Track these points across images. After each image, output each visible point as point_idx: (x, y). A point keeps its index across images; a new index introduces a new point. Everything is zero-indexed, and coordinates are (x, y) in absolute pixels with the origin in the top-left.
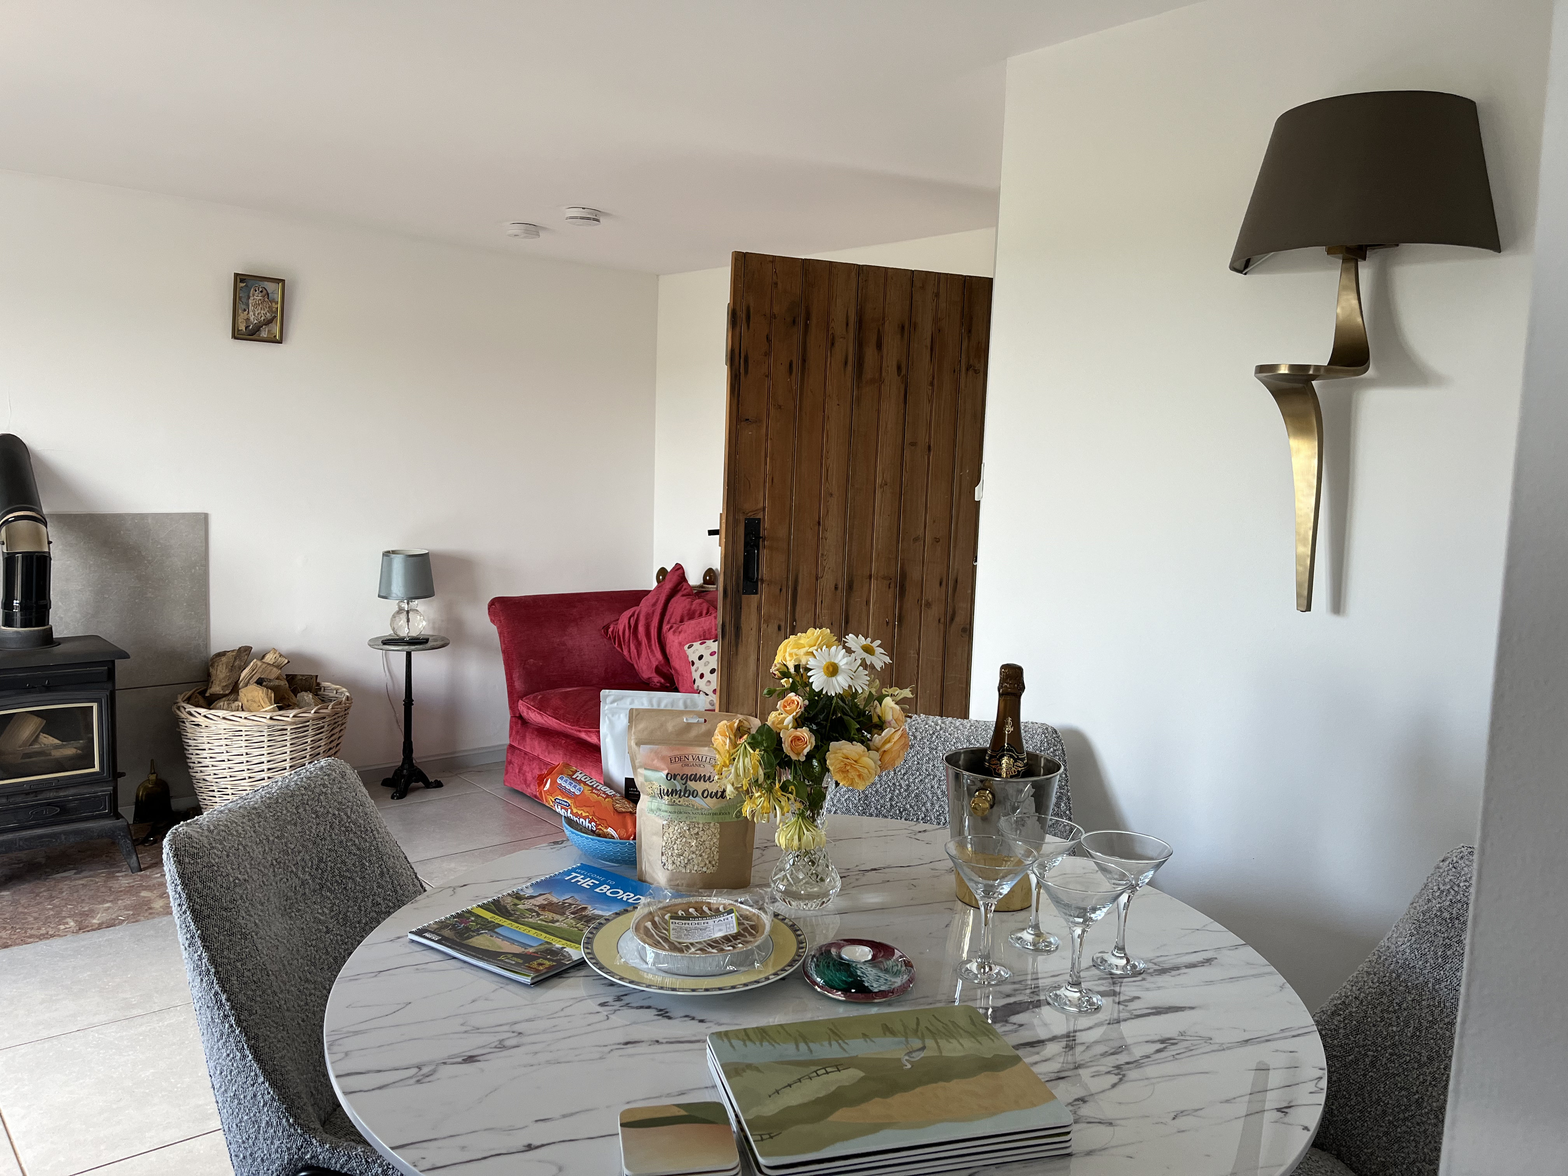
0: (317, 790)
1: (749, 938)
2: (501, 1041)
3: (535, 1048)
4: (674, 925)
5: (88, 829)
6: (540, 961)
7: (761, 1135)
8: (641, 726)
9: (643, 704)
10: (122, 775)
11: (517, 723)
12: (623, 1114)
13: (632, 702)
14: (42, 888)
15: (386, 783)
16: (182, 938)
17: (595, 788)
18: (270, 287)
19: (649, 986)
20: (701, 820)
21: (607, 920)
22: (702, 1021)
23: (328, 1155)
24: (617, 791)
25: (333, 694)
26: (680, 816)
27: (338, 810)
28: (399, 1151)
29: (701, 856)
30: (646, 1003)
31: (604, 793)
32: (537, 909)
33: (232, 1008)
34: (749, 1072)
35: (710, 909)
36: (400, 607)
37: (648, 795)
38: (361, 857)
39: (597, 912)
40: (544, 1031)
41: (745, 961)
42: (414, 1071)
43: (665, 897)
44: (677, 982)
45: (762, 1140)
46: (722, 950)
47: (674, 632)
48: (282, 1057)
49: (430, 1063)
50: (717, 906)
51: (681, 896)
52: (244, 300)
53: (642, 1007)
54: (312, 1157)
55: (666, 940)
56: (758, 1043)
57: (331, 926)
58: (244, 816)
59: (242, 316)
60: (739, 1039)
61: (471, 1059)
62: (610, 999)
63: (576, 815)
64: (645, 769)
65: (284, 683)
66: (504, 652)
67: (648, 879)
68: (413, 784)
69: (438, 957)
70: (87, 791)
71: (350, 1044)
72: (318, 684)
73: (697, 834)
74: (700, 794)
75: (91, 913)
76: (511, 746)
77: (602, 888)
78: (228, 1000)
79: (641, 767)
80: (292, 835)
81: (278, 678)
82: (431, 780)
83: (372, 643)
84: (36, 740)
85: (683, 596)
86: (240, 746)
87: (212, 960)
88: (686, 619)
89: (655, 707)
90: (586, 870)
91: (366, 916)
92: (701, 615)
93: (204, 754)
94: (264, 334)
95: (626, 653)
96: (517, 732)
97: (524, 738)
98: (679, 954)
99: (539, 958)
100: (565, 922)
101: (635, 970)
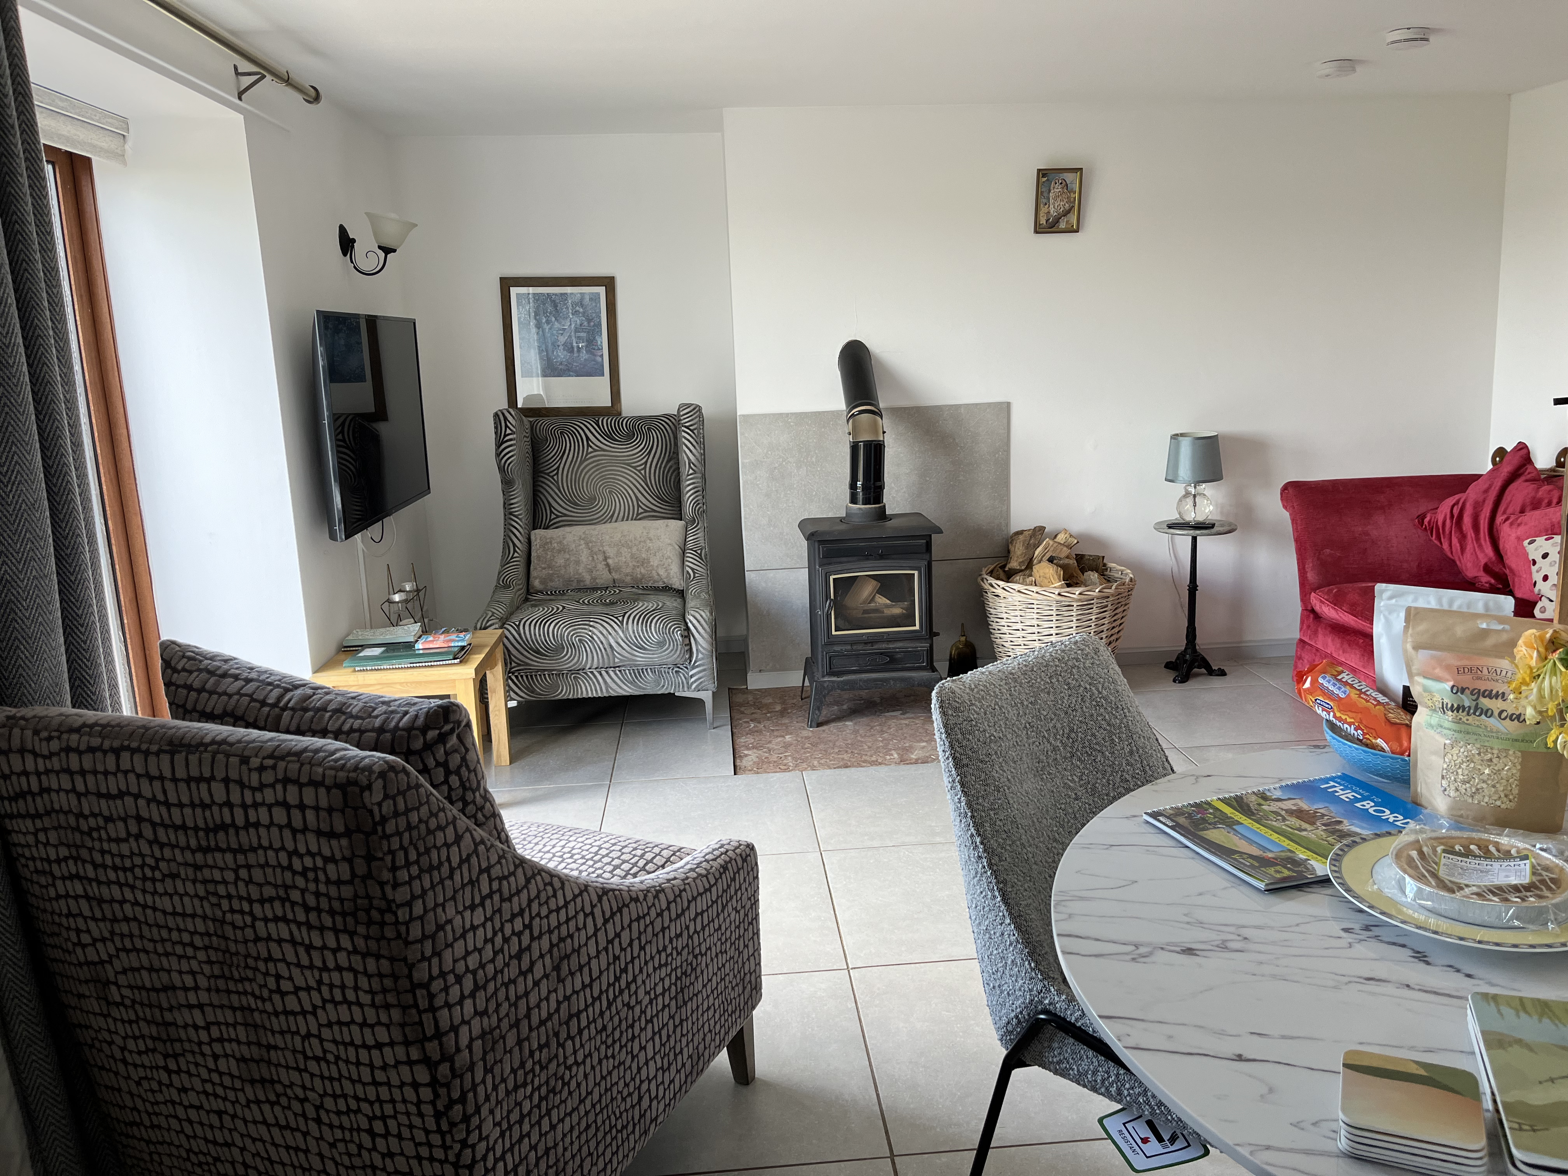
0: (1070, 663)
1: (1546, 893)
2: (1224, 941)
3: (1261, 957)
4: (1445, 860)
5: (910, 678)
6: (1278, 868)
7: (1519, 1124)
8: (1422, 627)
9: (1429, 603)
10: (937, 634)
11: (1308, 617)
12: (1347, 1054)
13: (1415, 600)
14: (876, 722)
15: (1169, 666)
16: (946, 780)
17: (1364, 693)
18: (1069, 177)
19: (1403, 922)
20: (1497, 745)
21: (1364, 840)
22: (1469, 976)
23: (1064, 1006)
24: (1392, 699)
25: (1118, 575)
26: (1468, 737)
27: (1090, 684)
28: (1107, 1021)
29: (1494, 786)
30: (1401, 940)
31: (1375, 699)
32: (1283, 813)
33: (985, 851)
34: (1516, 1047)
35: (1498, 850)
36: (1186, 490)
37: (1428, 707)
38: (1110, 732)
39: (1354, 829)
40: (1274, 943)
41: (1538, 918)
42: (1131, 948)
43: (1441, 826)
44: (1444, 925)
45: (1521, 1129)
46: (1507, 900)
47: (1511, 524)
48: (1028, 905)
49: (1148, 944)
50: (1507, 848)
51: (1461, 829)
52: (1045, 194)
53: (1394, 944)
54: (1050, 1004)
55: (1434, 875)
56: (1536, 1017)
57: (1080, 794)
58: (1001, 680)
59: (1043, 210)
60: (1511, 1008)
61: (1189, 951)
62: (1357, 927)
63: (1340, 719)
64: (1425, 677)
65: (1073, 562)
66: (1296, 541)
67: (1424, 803)
68: (1196, 670)
69: (1172, 843)
70: (909, 645)
71: (1076, 907)
72: (1105, 565)
73: (1491, 760)
74: (1496, 713)
75: (909, 750)
76: (1301, 640)
77: (1364, 803)
78: (982, 843)
79: (1419, 674)
80: (1045, 702)
81: (1067, 557)
82: (1215, 668)
83: (1158, 527)
84: (873, 600)
85: (1527, 481)
86: (1032, 618)
87: (969, 805)
88: (1528, 509)
89: (1446, 607)
90: (1347, 780)
91: (1114, 790)
92: (1549, 504)
93: (1003, 622)
94: (1062, 225)
95: (1445, 546)
96: (1309, 627)
97: (1315, 633)
98: (1446, 894)
99: (1277, 865)
100: (1315, 833)
101: (1391, 901)
